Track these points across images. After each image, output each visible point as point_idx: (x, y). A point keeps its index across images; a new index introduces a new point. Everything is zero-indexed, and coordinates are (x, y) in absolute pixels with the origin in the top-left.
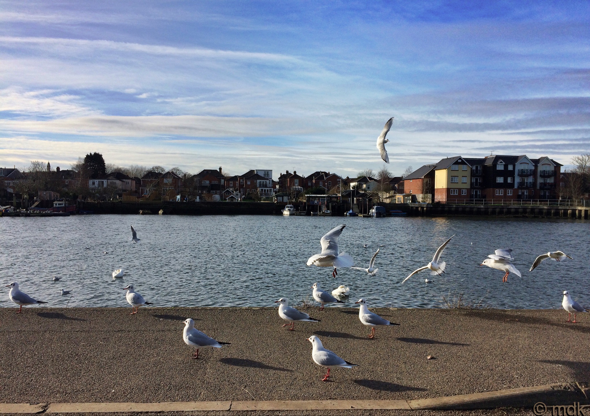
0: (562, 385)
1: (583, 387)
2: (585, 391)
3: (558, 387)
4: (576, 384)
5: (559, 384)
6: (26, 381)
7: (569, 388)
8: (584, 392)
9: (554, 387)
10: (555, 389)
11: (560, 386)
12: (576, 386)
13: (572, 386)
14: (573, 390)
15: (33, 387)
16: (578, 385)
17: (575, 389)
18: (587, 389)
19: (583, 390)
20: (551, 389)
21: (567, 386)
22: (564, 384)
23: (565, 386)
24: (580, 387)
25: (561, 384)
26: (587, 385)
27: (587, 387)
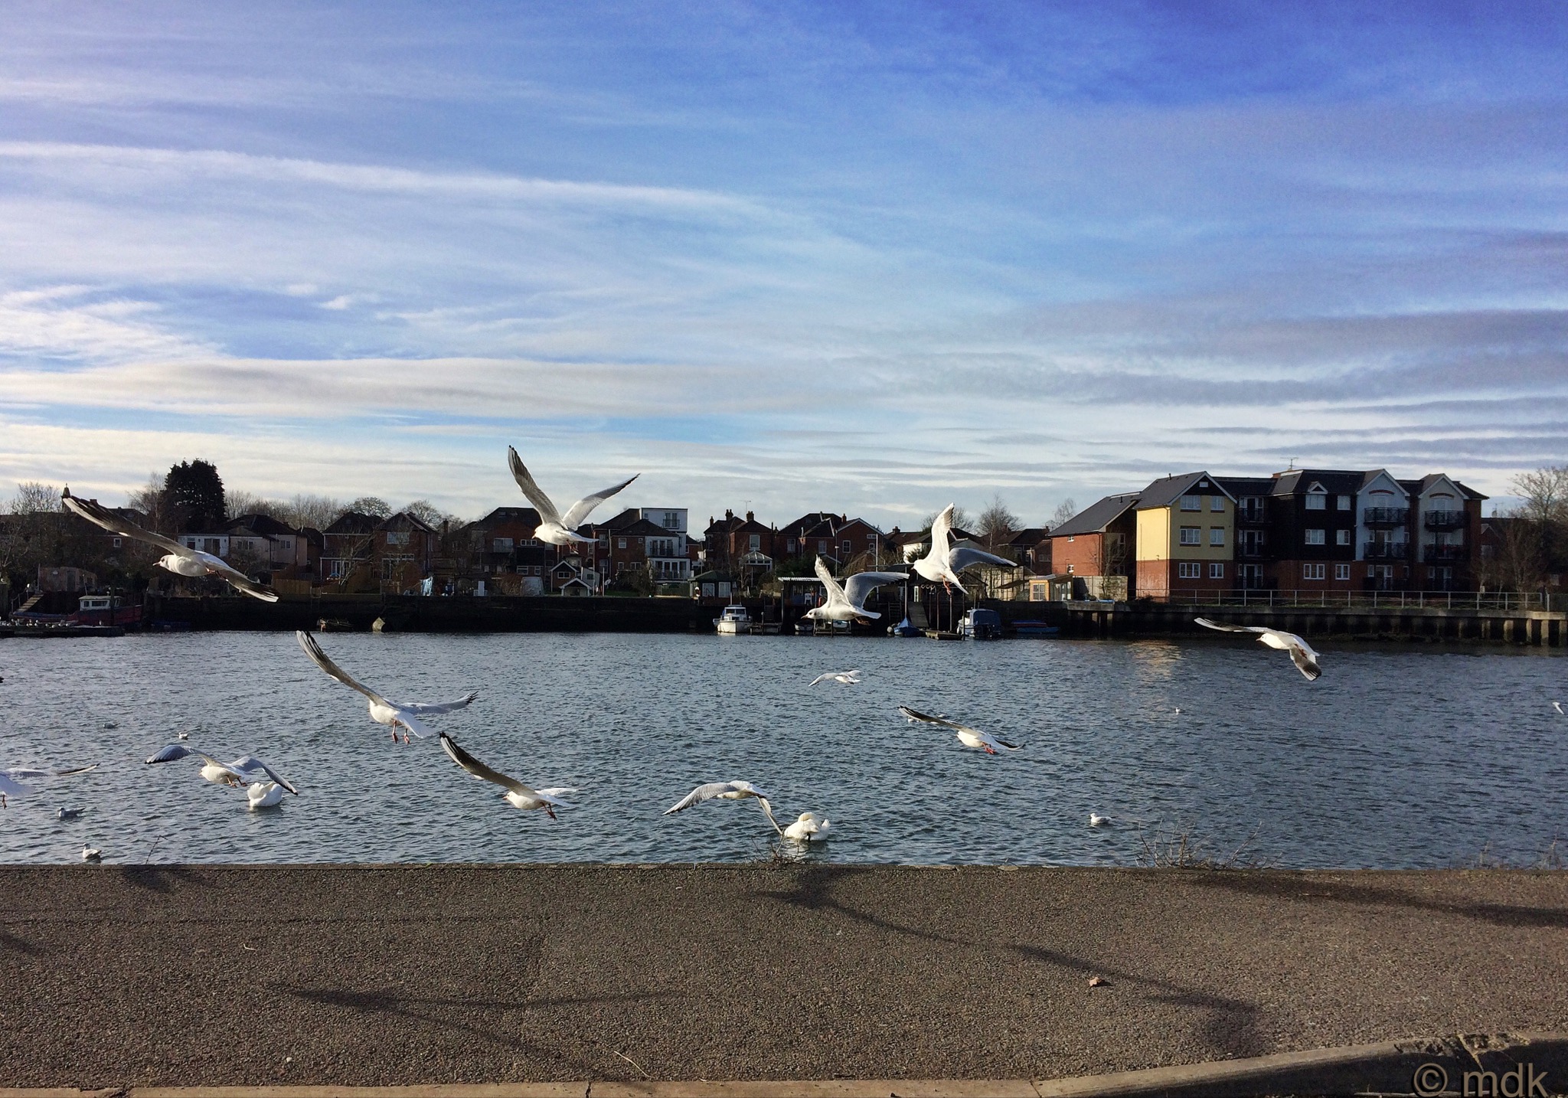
0: (1422, 1043)
1: (1476, 1046)
2: (1479, 1055)
3: (1413, 1047)
4: (1459, 1040)
5: (1414, 1039)
6: (63, 1037)
7: (1440, 1049)
8: (1477, 1060)
9: (1402, 1045)
10: (1405, 1051)
11: (1418, 1045)
12: (1458, 1043)
13: (1447, 1044)
14: (1449, 1053)
15: (83, 1050)
16: (1464, 1043)
17: (1455, 1052)
18: (1484, 1051)
19: (1474, 1055)
20: (1395, 1050)
21: (1434, 1046)
22: (1428, 1041)
23: (1431, 1045)
24: (1467, 1047)
25: (1419, 1040)
26: (1485, 1042)
27: (1486, 1046)
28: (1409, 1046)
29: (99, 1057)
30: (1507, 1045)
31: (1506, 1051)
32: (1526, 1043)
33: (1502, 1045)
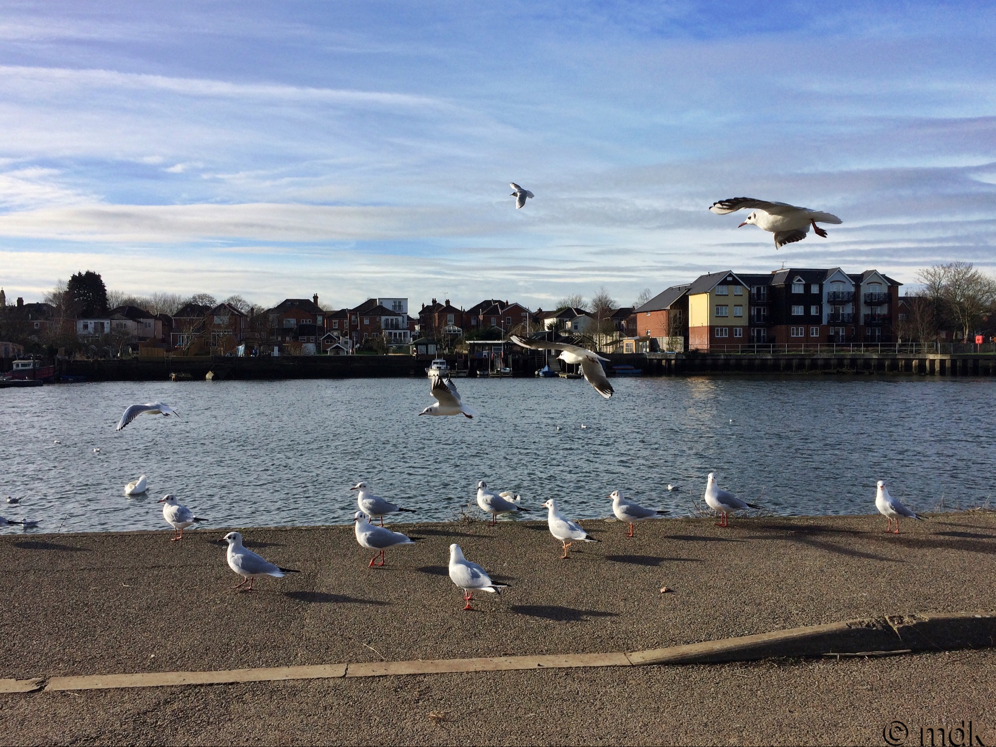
0: (863, 622)
1: (896, 623)
2: (898, 628)
3: (858, 625)
4: (885, 619)
5: (858, 620)
7: (874, 625)
8: (897, 631)
9: (851, 624)
10: (853, 627)
11: (860, 623)
12: (885, 621)
13: (878, 622)
14: (880, 628)
16: (889, 621)
17: (883, 626)
18: (901, 626)
19: (895, 629)
20: (847, 627)
21: (871, 623)
22: (866, 620)
23: (868, 623)
24: (891, 624)
25: (861, 620)
26: (902, 620)
27: (902, 622)
28: (855, 624)
29: (28, 658)
30: (915, 622)
31: (914, 625)
32: (927, 620)
33: (912, 622)
